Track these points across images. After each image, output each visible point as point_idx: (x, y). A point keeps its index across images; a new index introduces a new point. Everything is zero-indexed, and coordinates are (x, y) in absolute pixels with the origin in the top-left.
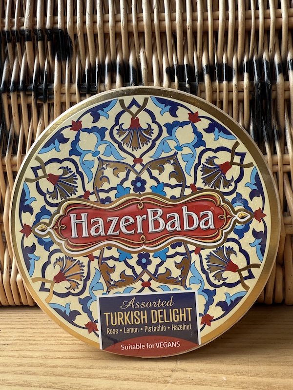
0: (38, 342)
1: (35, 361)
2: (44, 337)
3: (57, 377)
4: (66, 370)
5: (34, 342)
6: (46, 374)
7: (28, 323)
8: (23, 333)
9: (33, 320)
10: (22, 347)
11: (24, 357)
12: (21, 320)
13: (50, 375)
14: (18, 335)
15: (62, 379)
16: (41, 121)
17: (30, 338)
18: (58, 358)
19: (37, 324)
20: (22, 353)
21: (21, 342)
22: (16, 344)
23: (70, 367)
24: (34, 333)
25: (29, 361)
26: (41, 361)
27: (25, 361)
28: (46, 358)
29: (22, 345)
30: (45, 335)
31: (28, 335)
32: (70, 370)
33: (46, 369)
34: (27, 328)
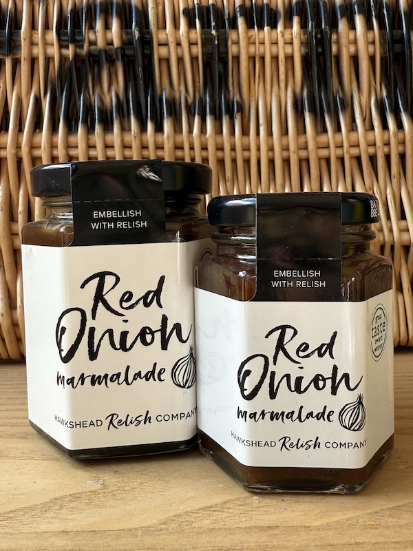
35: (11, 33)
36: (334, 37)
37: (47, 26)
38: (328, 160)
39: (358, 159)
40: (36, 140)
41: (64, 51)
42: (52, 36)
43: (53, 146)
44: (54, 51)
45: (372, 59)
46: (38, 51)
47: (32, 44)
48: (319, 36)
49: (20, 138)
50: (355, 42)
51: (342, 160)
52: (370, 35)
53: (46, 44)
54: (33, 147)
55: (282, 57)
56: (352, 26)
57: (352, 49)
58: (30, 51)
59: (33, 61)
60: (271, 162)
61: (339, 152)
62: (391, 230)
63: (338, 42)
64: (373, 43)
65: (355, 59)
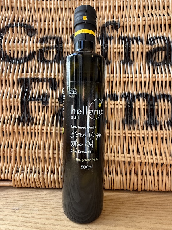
0: (31, 209)
1: (28, 220)
2: (34, 206)
4: (40, 225)
5: (29, 209)
7: (28, 198)
8: (26, 203)
9: (31, 196)
10: (24, 211)
11: (24, 217)
12: (26, 196)
14: (23, 204)
16: (43, 112)
17: (28, 206)
18: (38, 218)
19: (32, 198)
20: (23, 215)
21: (24, 208)
22: (21, 209)
23: (42, 224)
24: (30, 203)
26: (31, 219)
27: (24, 219)
28: (33, 218)
29: (24, 210)
30: (34, 205)
31: (27, 204)
34: (27, 201)
35: (46, 99)
36: (134, 103)
37: (56, 98)
38: (131, 137)
39: (140, 137)
40: (52, 128)
41: (60, 105)
42: (57, 100)
43: (56, 130)
44: (58, 104)
45: (144, 109)
46: (53, 104)
47: (52, 102)
48: (130, 103)
49: (48, 128)
50: (140, 105)
51: (135, 137)
52: (144, 103)
53: (56, 102)
54: (51, 130)
55: (119, 109)
56: (139, 101)
57: (139, 107)
58: (51, 104)
59: (52, 106)
60: (115, 137)
61: (134, 135)
62: (148, 158)
63: (135, 105)
64: (145, 105)
65: (139, 109)
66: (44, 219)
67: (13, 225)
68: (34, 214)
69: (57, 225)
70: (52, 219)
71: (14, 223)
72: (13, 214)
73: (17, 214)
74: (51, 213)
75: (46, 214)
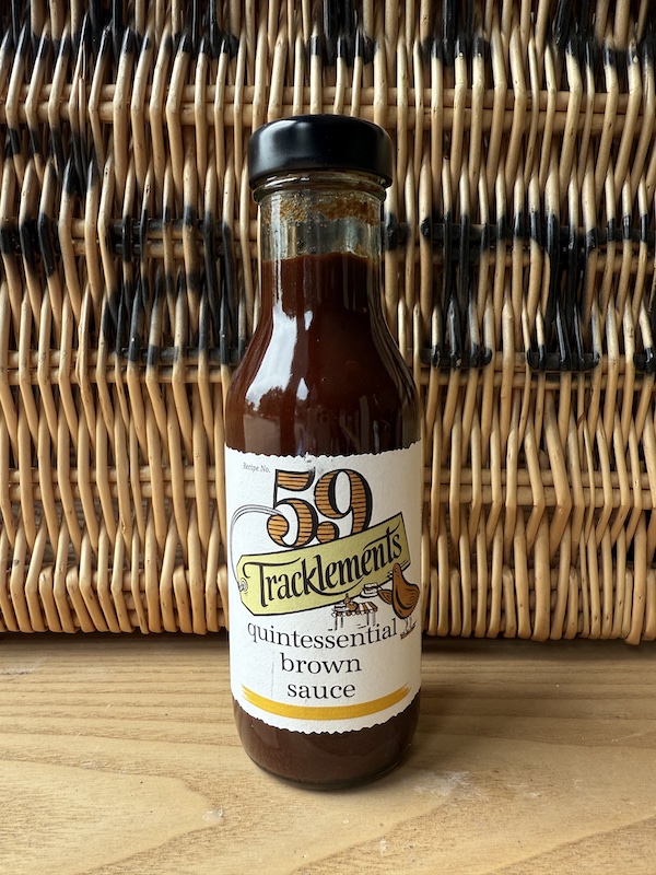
1: (69, 697)
3: (104, 720)
4: (118, 710)
6: (86, 716)
11: (53, 691)
13: (93, 717)
15: (111, 722)
18: (108, 692)
20: (49, 686)
23: (127, 704)
25: (60, 697)
26: (80, 697)
27: (52, 697)
28: (88, 692)
32: (126, 710)
33: (88, 709)
66: (129, 692)
67: (12, 715)
68: (90, 681)
69: (183, 705)
70: (160, 692)
71: (14, 709)
72: (10, 686)
73: (22, 687)
74: (154, 676)
75: (138, 679)
